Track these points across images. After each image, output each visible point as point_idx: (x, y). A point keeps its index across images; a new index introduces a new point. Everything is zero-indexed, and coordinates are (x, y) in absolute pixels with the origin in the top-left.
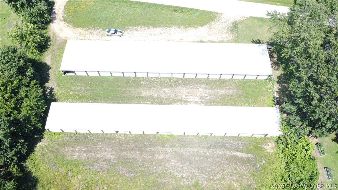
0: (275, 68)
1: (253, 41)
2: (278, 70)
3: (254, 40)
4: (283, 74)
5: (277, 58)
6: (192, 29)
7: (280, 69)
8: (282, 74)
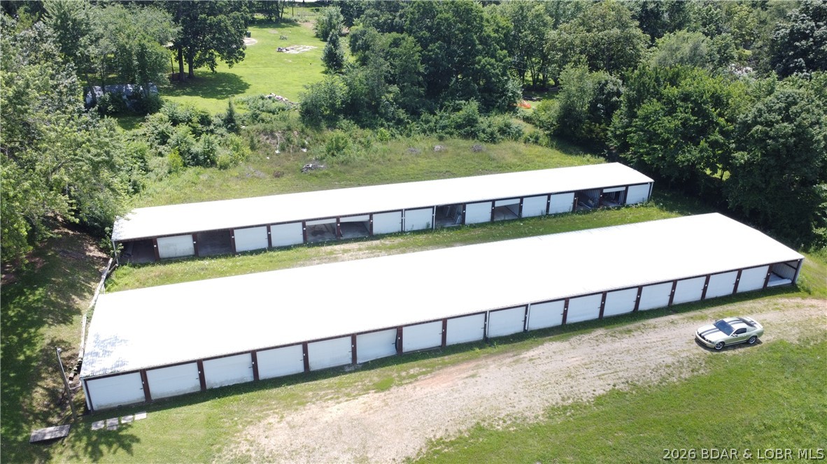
0: (64, 350)
1: (127, 448)
2: (55, 340)
3: (121, 451)
4: (47, 325)
5: (39, 383)
6: (453, 430)
7: (48, 341)
8: (50, 325)
